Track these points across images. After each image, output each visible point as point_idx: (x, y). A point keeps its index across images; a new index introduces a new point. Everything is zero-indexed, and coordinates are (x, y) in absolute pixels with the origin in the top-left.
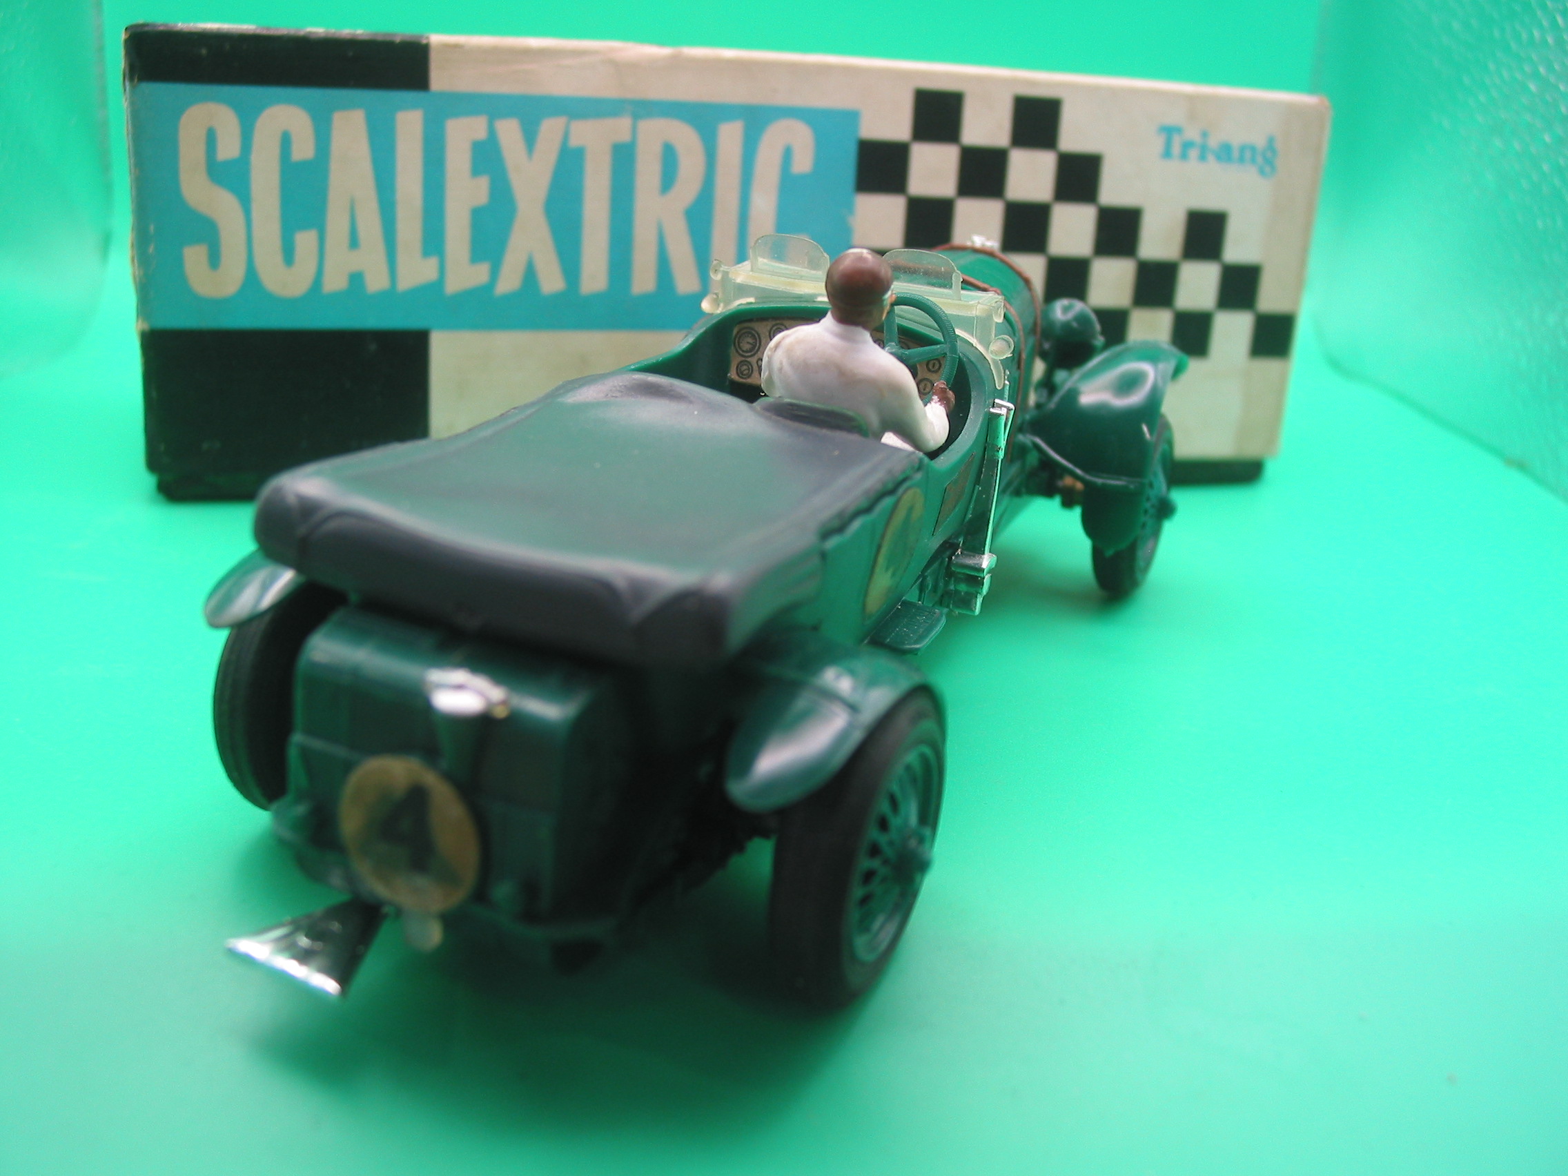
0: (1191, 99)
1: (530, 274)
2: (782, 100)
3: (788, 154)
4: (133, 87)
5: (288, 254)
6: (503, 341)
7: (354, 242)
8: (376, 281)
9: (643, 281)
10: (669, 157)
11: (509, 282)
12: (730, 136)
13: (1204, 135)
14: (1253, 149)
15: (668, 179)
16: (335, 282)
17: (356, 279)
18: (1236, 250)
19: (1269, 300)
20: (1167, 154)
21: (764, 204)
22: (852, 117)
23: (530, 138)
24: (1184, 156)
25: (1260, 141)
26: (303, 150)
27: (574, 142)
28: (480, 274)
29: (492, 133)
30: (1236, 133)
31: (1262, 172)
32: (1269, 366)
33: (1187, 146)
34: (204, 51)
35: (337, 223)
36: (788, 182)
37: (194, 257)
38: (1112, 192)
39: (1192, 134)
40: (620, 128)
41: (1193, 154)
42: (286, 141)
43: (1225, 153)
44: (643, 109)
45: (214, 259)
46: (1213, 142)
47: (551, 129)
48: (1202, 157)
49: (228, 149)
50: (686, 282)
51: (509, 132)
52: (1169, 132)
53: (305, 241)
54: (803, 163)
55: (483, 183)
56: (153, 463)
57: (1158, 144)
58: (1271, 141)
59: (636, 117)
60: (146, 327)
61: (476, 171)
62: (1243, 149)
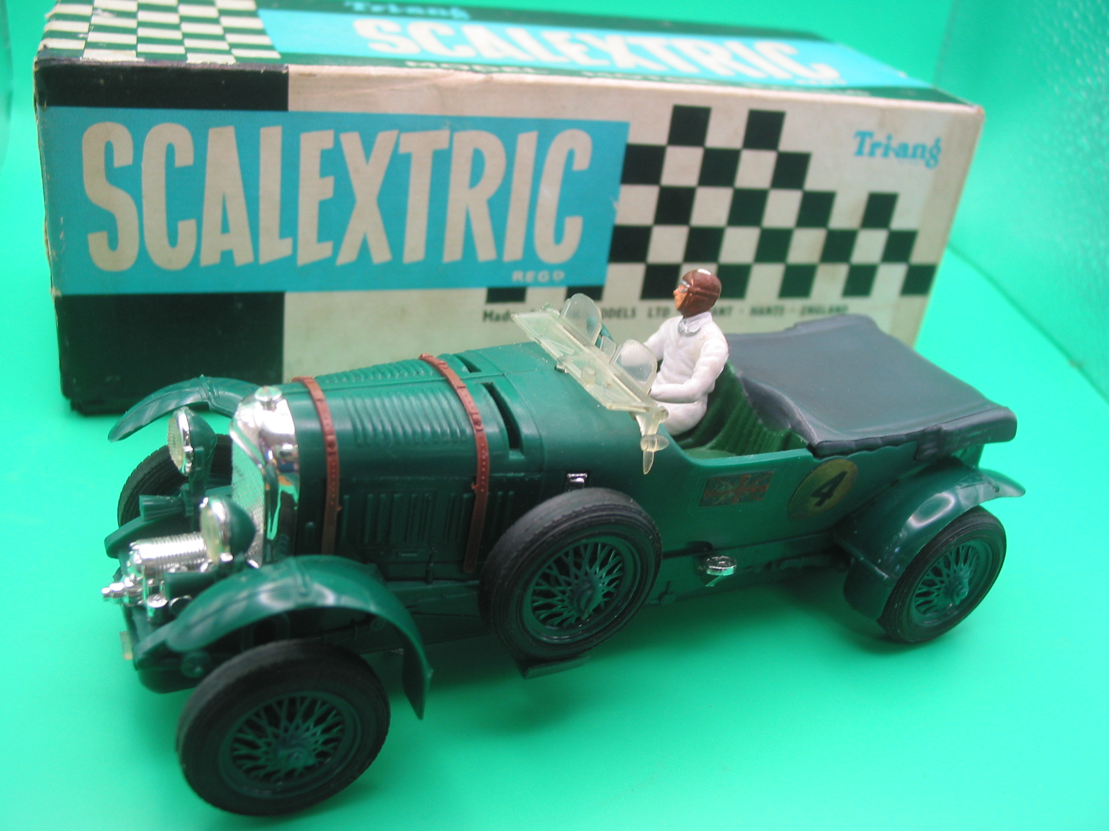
0: (883, 110)
1: (364, 248)
2: (570, 114)
3: (571, 155)
4: (43, 110)
5: (173, 238)
6: (342, 299)
7: (225, 228)
8: (243, 257)
9: (452, 252)
10: (478, 160)
11: (347, 255)
12: (526, 143)
13: (889, 138)
14: (924, 147)
15: (476, 177)
16: (210, 257)
17: (227, 256)
18: (900, 221)
19: (919, 255)
20: (859, 152)
21: (550, 194)
22: (623, 127)
23: (368, 148)
24: (872, 154)
25: (929, 142)
26: (185, 158)
27: (402, 150)
28: (325, 250)
29: (337, 142)
30: (911, 136)
31: (928, 165)
32: (914, 301)
33: (875, 146)
34: (102, 82)
35: (211, 215)
36: (569, 177)
37: (97, 242)
38: (814, 181)
39: (880, 137)
40: (440, 138)
41: (879, 152)
42: (170, 151)
43: (903, 151)
44: (459, 123)
45: (113, 243)
46: (895, 143)
47: (384, 140)
48: (885, 154)
49: (123, 158)
50: (485, 252)
51: (351, 142)
52: (863, 136)
53: (186, 228)
54: (582, 163)
55: (330, 181)
56: (67, 389)
57: (854, 145)
58: (938, 141)
59: (453, 130)
60: (59, 294)
61: (323, 174)
62: (915, 148)
